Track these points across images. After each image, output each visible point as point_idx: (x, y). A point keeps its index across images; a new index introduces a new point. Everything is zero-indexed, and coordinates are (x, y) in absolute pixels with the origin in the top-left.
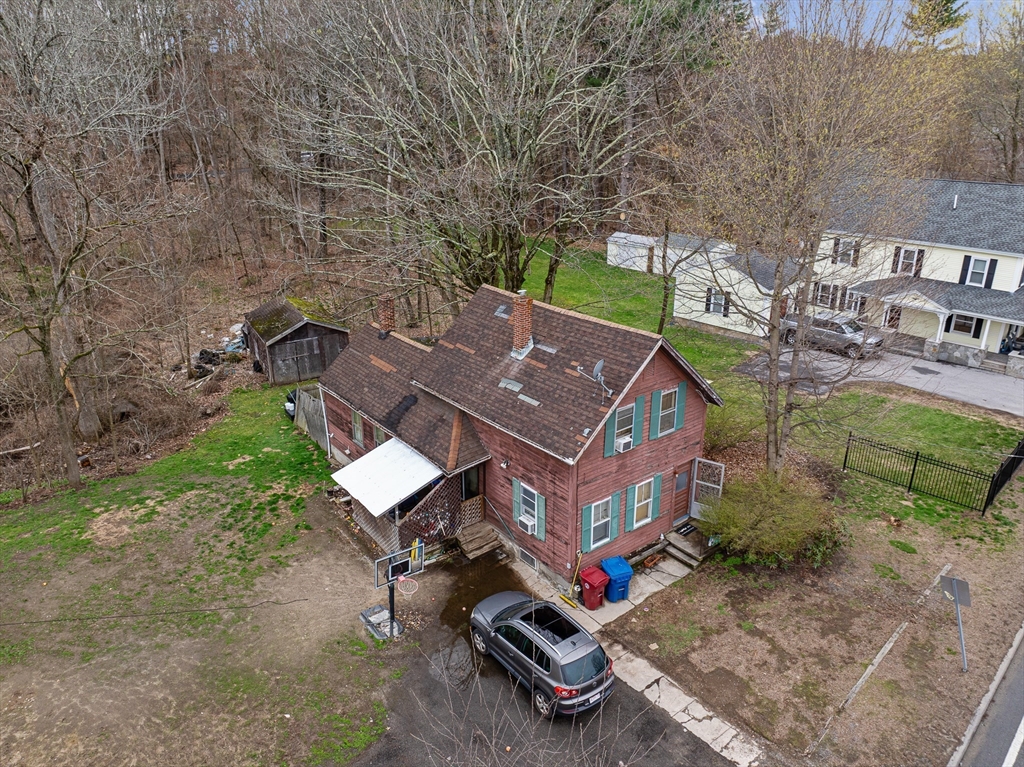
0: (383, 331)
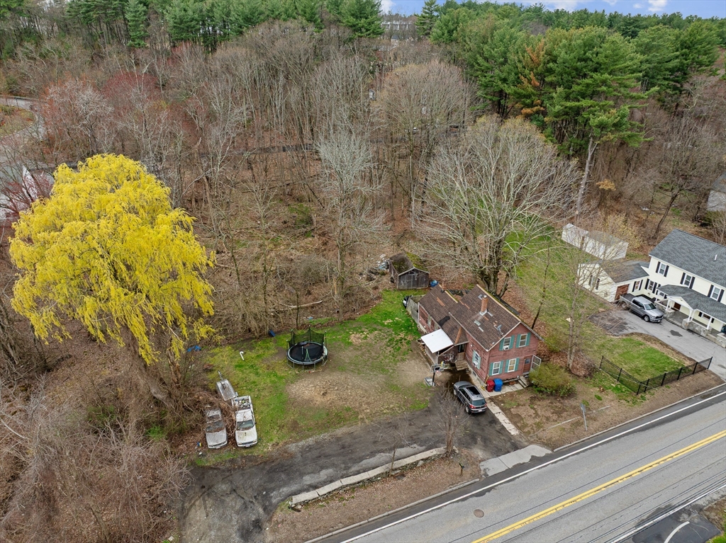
0: (443, 290)
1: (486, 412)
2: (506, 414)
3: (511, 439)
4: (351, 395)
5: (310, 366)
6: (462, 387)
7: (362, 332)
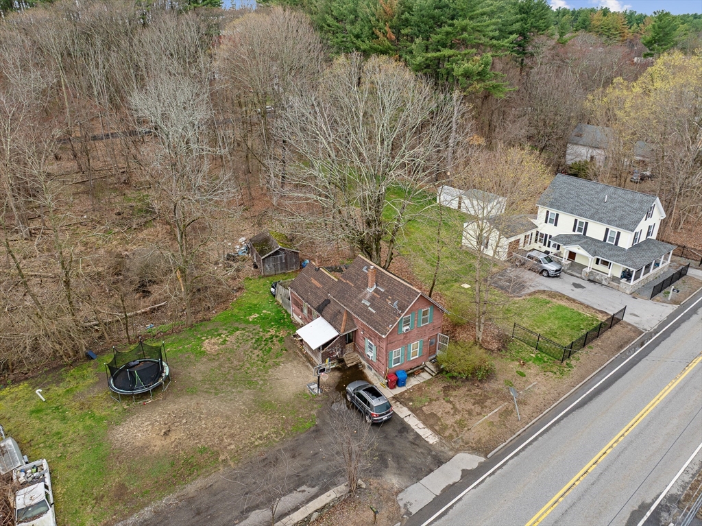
0: (317, 268)
1: (393, 419)
2: (417, 415)
3: (431, 451)
4: (206, 428)
5: (145, 395)
6: (358, 389)
7: (220, 335)
